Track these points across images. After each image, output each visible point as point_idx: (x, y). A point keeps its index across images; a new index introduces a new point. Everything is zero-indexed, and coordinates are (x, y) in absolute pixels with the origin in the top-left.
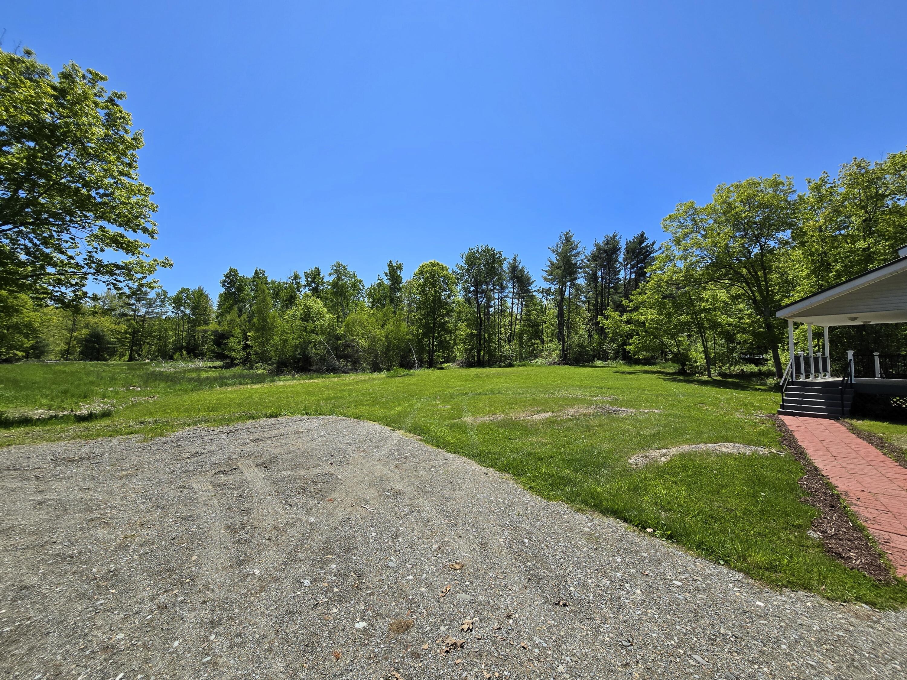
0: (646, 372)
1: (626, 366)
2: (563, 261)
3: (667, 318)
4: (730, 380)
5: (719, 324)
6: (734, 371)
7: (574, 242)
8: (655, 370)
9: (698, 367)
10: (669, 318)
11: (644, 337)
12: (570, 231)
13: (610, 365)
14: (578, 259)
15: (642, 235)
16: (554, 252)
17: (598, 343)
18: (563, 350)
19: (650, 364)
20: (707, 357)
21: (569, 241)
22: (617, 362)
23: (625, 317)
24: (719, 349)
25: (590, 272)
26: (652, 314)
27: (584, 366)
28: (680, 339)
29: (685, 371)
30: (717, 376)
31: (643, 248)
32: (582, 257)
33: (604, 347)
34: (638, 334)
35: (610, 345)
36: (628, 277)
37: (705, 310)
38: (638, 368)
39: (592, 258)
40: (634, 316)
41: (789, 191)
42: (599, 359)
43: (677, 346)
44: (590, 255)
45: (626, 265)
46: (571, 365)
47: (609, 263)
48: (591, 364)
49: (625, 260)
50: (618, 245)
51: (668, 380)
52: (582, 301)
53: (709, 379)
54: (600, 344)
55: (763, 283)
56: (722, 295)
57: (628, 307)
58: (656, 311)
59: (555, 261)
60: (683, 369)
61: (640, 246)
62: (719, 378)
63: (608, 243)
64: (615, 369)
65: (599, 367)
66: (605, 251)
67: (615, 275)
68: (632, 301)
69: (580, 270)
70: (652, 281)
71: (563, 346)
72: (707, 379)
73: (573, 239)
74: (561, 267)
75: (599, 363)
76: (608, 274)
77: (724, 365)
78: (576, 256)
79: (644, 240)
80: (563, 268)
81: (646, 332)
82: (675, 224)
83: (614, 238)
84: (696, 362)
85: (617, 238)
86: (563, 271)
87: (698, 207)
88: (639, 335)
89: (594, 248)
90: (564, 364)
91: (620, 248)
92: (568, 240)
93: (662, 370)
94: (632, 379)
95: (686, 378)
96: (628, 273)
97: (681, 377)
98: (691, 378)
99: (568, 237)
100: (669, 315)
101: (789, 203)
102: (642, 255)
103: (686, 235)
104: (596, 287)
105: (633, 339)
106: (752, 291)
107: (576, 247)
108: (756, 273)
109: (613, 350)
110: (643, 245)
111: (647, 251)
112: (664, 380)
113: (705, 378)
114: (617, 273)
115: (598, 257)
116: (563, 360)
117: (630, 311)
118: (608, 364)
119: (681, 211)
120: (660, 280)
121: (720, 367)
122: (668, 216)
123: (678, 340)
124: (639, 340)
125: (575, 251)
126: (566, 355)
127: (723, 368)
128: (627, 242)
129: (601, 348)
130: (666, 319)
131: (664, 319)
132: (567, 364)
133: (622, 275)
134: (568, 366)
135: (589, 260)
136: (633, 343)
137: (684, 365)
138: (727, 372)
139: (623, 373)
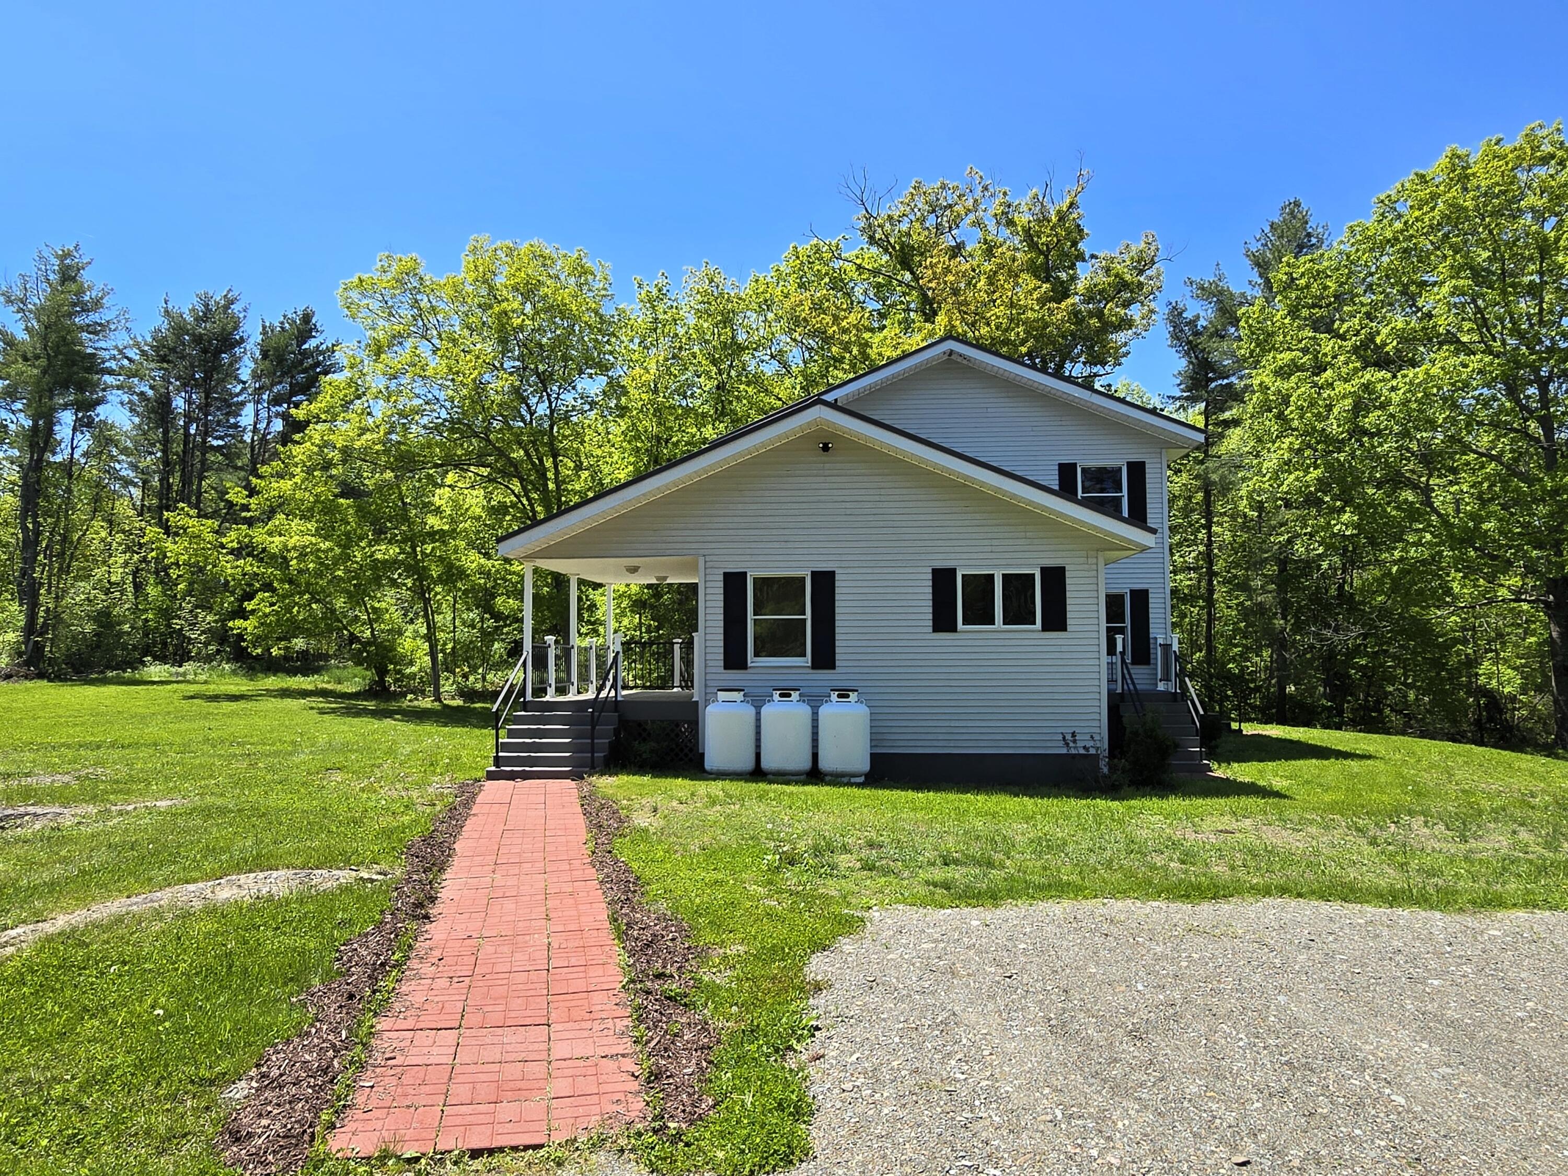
0: (285, 693)
1: (237, 680)
2: (45, 338)
3: (339, 546)
4: (477, 705)
5: (462, 574)
6: (492, 683)
7: (90, 288)
8: (310, 687)
9: (413, 676)
10: (345, 547)
11: (284, 597)
12: (77, 248)
13: (190, 677)
14: (102, 344)
15: (307, 318)
16: (9, 301)
17: (160, 609)
18: (30, 629)
19: (306, 671)
20: (433, 654)
21: (74, 279)
22: (213, 668)
23: (231, 538)
24: (463, 634)
25: (150, 393)
26: (302, 534)
27: (105, 682)
28: (377, 605)
29: (386, 689)
30: (453, 698)
31: (306, 354)
32: (121, 339)
33: (177, 624)
34: (268, 587)
35: (196, 617)
36: (262, 426)
37: (433, 535)
38: (273, 682)
39: (156, 349)
40: (259, 535)
41: (603, 292)
42: (162, 659)
43: (371, 622)
44: (149, 340)
45: (259, 391)
46: (59, 677)
47: (208, 377)
48: (128, 674)
49: (256, 376)
50: (236, 328)
51: (333, 711)
52: (122, 478)
53: (436, 704)
54: (167, 614)
55: (551, 486)
56: (475, 501)
57: (246, 508)
58: (312, 526)
59: (21, 335)
60: (382, 681)
61: (299, 346)
62: (459, 702)
63: (206, 316)
64: (193, 688)
65: (153, 683)
66: (198, 339)
67: (228, 414)
68: (258, 493)
69: (108, 379)
70: (309, 444)
71: (32, 617)
72: (429, 706)
73: (86, 276)
74: (37, 357)
75: (156, 671)
76: (205, 408)
77: (474, 669)
78: (96, 333)
79: (311, 330)
80: (43, 362)
81: (291, 582)
82: (375, 305)
83: (226, 307)
84: (411, 663)
85: (236, 308)
86: (44, 372)
87: (427, 278)
88: (274, 590)
89: (163, 324)
90: (26, 677)
91: (243, 340)
92: (68, 275)
93: (329, 687)
94: (233, 714)
95: (383, 706)
96: (264, 414)
97: (371, 705)
98: (394, 705)
99: (69, 267)
100: (347, 542)
101: (602, 320)
102: (305, 371)
103: (397, 339)
104: (166, 442)
105: (255, 601)
106: (529, 499)
107: (97, 304)
108: (541, 461)
109: (203, 632)
110: (306, 346)
111: (318, 364)
112: (322, 712)
113: (426, 703)
114: (235, 409)
115: (173, 350)
116: (27, 663)
117: (250, 522)
118: (184, 674)
119: (389, 276)
120: (326, 444)
121: (465, 676)
122: (356, 280)
123: (373, 607)
124: (272, 605)
125: (94, 317)
126: (38, 649)
127: (471, 678)
128: (264, 327)
129: (169, 626)
130: (338, 551)
131: (332, 550)
132: (41, 676)
133: (247, 417)
134: (45, 682)
135: (143, 353)
136: (253, 612)
137: (382, 672)
138: (479, 686)
139: (215, 698)
